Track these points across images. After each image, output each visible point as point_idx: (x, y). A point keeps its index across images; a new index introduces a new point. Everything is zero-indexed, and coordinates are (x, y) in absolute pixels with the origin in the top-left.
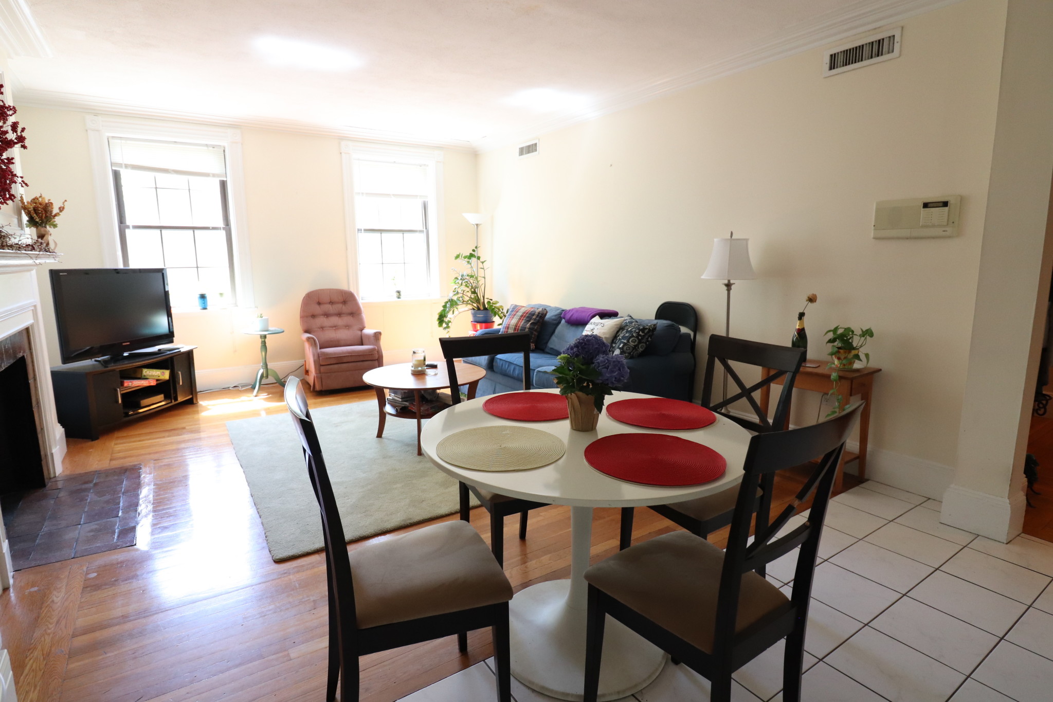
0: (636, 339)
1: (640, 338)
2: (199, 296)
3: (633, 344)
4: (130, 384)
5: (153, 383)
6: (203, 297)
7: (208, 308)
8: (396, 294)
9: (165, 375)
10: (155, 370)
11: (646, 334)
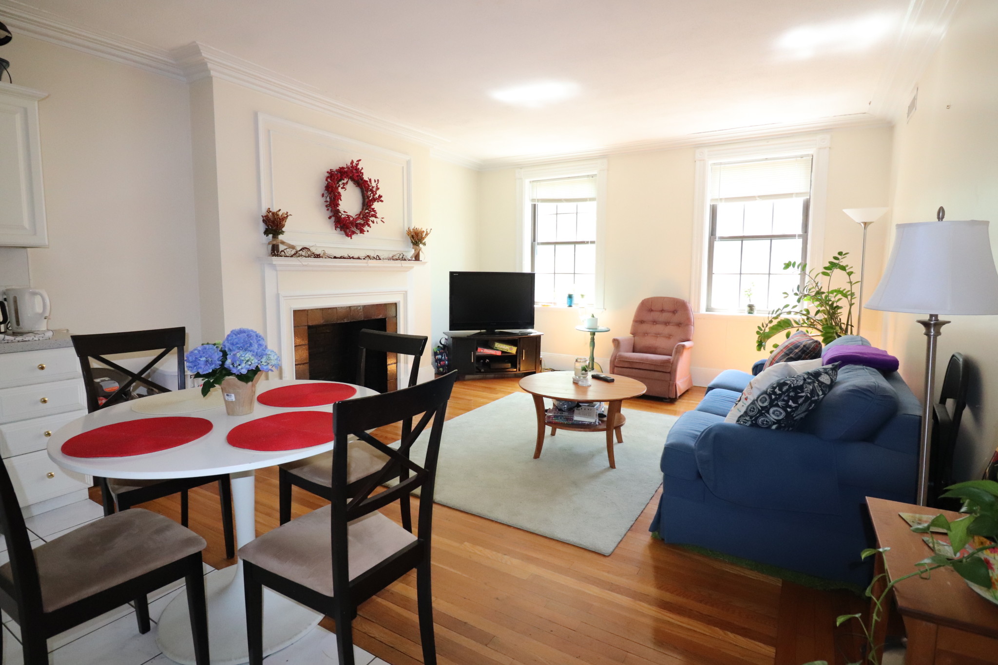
0: (767, 397)
1: (773, 397)
2: (567, 296)
3: (761, 405)
4: (482, 351)
5: (499, 353)
6: (570, 297)
7: (573, 305)
8: (747, 309)
9: (513, 350)
10: (504, 345)
11: (783, 393)
